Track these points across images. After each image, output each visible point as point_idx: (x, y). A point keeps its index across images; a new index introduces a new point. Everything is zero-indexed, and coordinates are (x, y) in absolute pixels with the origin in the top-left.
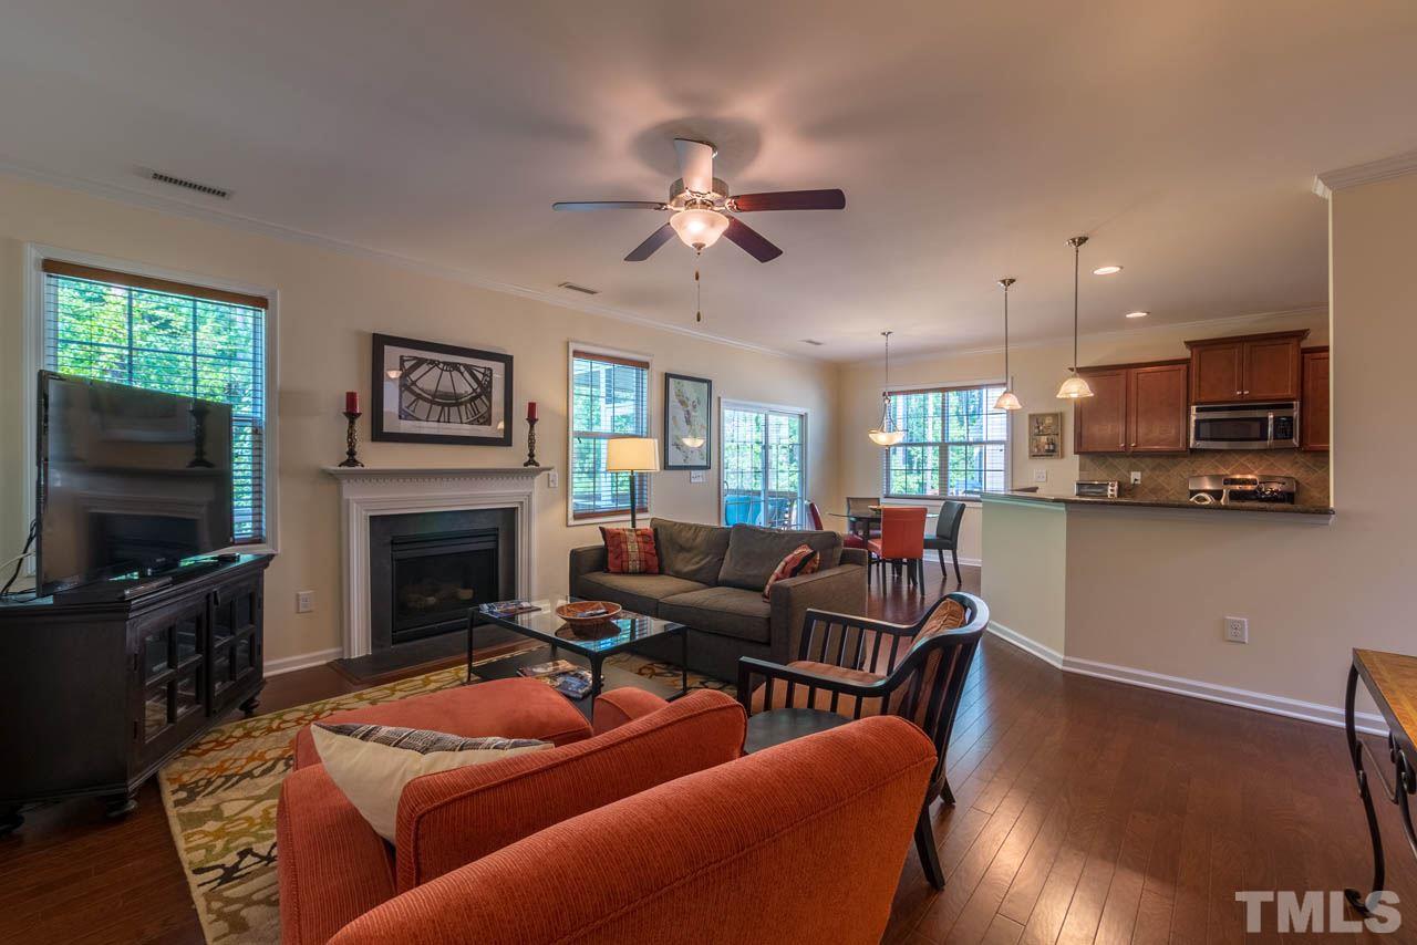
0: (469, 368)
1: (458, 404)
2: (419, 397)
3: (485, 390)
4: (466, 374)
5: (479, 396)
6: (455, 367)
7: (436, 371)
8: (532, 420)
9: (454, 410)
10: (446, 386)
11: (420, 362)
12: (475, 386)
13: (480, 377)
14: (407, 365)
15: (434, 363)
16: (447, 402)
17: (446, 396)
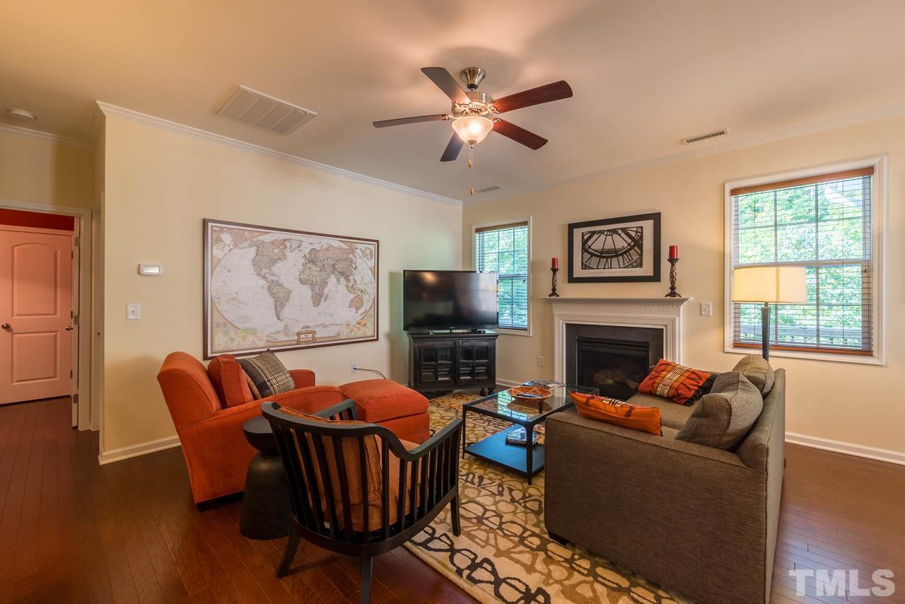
0: (624, 230)
1: (617, 256)
2: (593, 255)
3: (637, 243)
4: (623, 235)
5: (632, 248)
6: (615, 231)
7: (603, 237)
8: (672, 260)
9: (614, 260)
10: (609, 245)
11: (593, 233)
12: (629, 241)
13: (633, 234)
14: (586, 237)
15: (601, 232)
16: (608, 255)
17: (609, 251)
